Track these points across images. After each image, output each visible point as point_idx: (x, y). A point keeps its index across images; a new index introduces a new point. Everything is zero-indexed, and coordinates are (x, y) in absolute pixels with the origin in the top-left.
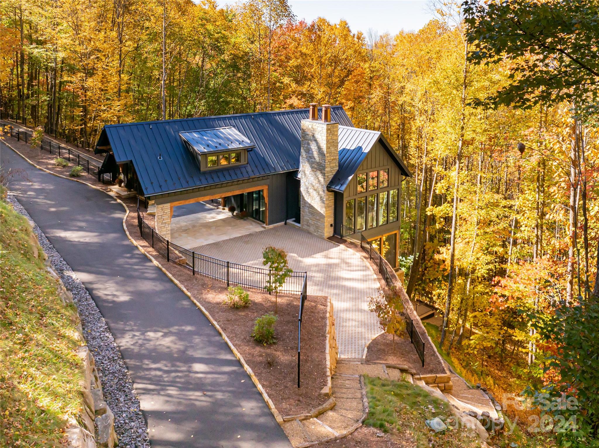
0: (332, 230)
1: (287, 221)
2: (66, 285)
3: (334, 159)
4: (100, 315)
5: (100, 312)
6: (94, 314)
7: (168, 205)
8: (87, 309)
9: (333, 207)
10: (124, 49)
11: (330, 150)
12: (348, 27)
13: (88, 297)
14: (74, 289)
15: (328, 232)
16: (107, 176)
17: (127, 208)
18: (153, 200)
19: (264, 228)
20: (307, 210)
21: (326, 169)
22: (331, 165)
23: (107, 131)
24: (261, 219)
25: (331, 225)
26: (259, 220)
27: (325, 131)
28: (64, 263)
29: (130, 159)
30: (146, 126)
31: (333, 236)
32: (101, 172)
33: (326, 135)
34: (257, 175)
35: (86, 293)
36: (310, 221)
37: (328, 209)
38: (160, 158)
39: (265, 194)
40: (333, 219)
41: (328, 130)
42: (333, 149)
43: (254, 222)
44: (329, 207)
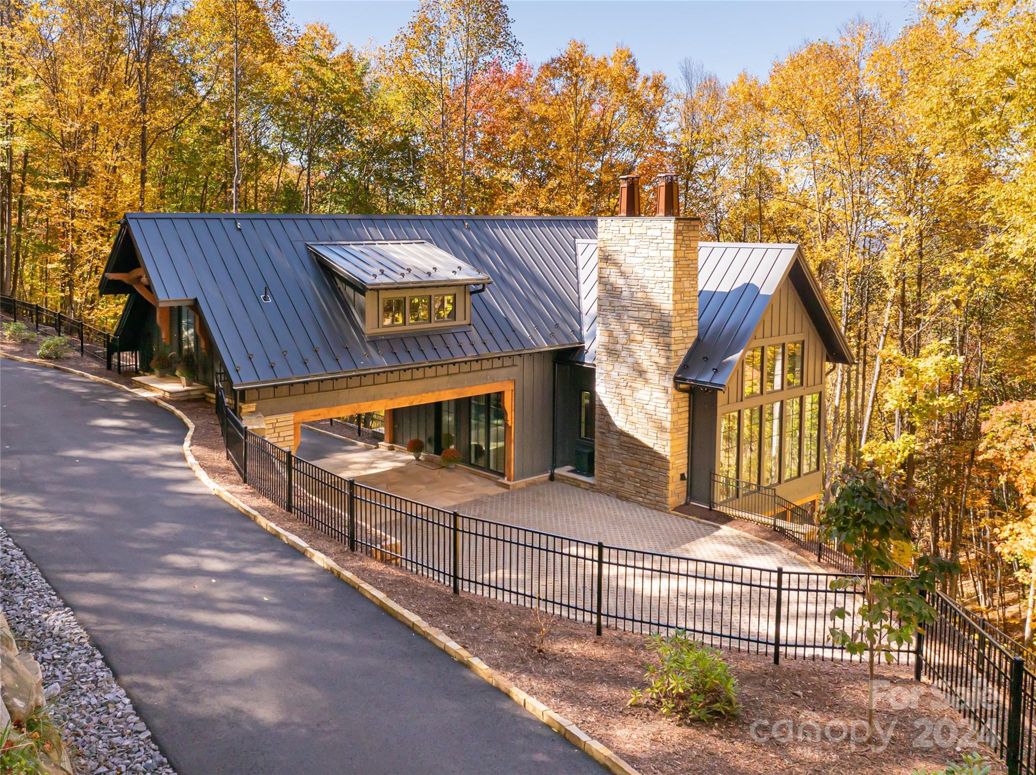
0: (682, 487)
1: (556, 471)
2: (21, 627)
3: (689, 310)
4: (159, 757)
5: (153, 739)
6: (129, 750)
7: (289, 418)
8: (101, 725)
9: (686, 430)
10: (152, 124)
11: (680, 285)
12: (634, 63)
13: (100, 674)
14: (49, 641)
15: (675, 491)
16: (128, 359)
17: (187, 421)
18: (252, 401)
19: (506, 486)
20: (615, 442)
21: (674, 334)
22: (684, 324)
23: (133, 224)
24: (492, 467)
25: (682, 476)
26: (487, 468)
27: (672, 236)
28: (17, 553)
29: (191, 297)
30: (228, 224)
31: (687, 504)
32: (114, 346)
33: (672, 247)
34: (496, 352)
35: (91, 658)
36: (623, 469)
37: (676, 436)
38: (265, 298)
39: (508, 403)
40: (686, 461)
41: (678, 233)
42: (687, 284)
43: (475, 474)
44: (679, 430)
